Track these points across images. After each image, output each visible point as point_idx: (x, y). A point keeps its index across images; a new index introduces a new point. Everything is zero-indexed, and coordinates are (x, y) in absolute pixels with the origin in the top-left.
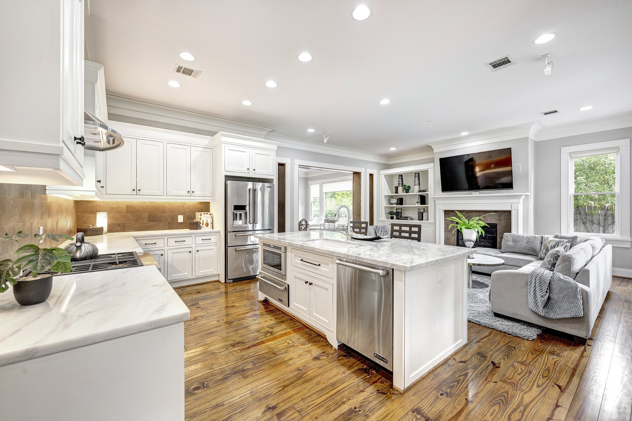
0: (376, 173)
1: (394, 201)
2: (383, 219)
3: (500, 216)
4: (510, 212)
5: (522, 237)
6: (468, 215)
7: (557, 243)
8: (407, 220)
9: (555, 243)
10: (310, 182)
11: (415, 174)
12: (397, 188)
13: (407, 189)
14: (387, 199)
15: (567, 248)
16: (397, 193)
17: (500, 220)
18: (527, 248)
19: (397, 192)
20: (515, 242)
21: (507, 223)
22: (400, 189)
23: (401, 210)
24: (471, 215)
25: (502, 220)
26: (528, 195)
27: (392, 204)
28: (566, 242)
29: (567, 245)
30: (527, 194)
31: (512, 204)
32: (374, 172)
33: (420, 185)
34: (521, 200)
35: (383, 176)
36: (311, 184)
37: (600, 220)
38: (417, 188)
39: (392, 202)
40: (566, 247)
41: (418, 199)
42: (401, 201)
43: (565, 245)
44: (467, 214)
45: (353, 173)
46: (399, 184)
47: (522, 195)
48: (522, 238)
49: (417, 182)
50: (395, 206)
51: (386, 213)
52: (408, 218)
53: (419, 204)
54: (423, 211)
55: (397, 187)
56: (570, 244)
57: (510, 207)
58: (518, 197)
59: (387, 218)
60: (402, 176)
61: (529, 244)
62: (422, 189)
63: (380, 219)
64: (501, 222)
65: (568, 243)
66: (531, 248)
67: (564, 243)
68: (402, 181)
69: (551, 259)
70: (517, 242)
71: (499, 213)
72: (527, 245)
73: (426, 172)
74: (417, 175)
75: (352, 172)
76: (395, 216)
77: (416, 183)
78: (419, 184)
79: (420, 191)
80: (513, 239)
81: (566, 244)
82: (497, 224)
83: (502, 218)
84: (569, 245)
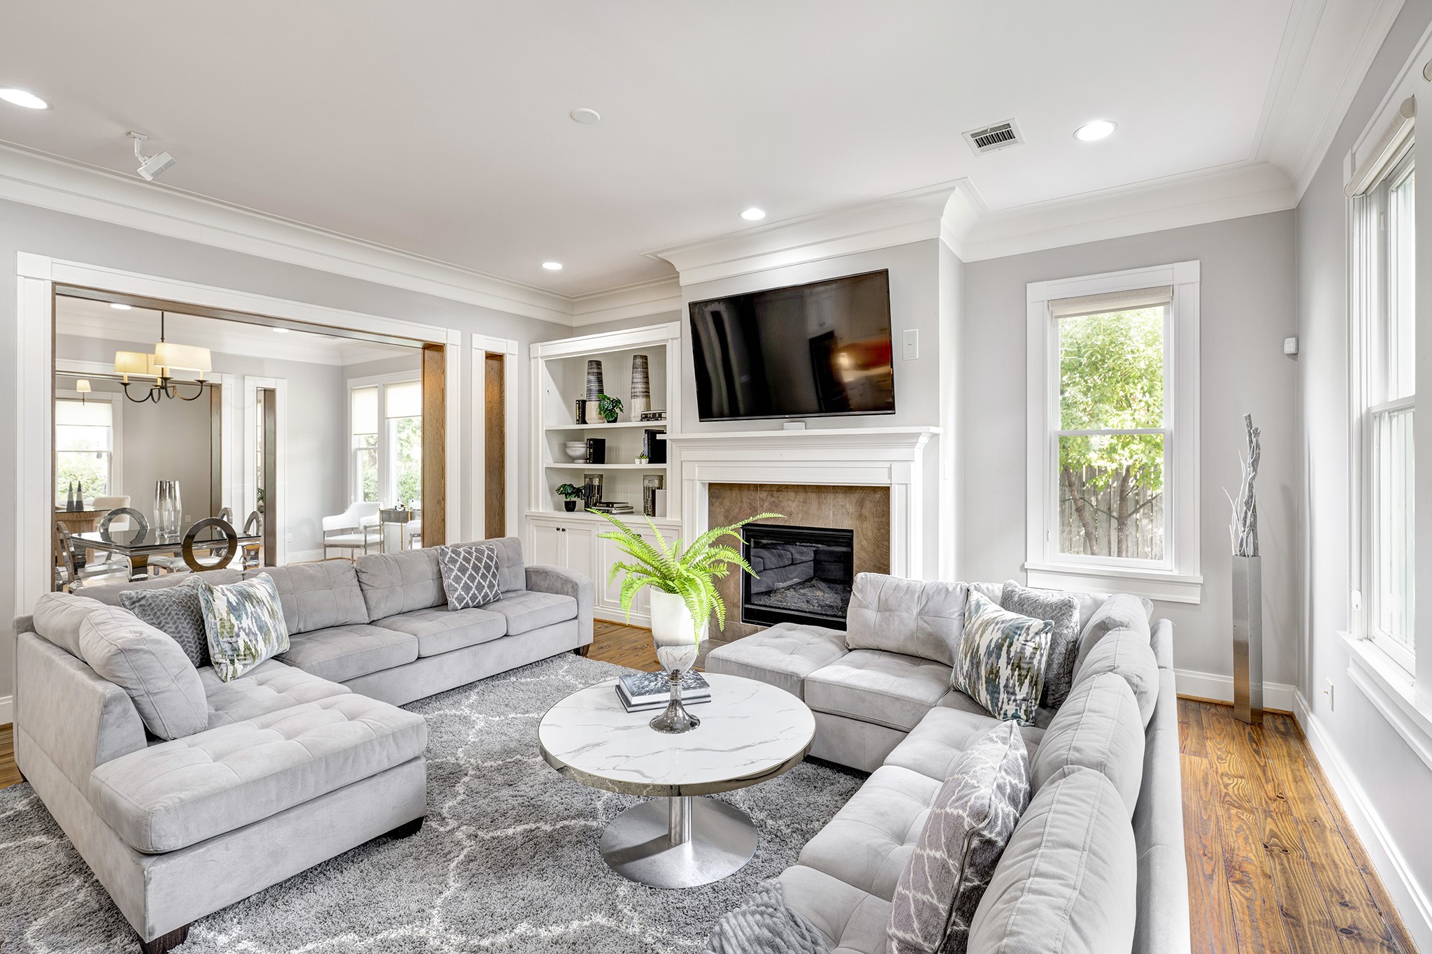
0: (516, 352)
1: (579, 449)
2: (541, 511)
3: (861, 504)
4: (886, 490)
5: (909, 590)
6: (773, 499)
7: (1006, 638)
8: (611, 513)
9: (999, 634)
10: (350, 382)
11: (635, 357)
12: (582, 405)
13: (611, 411)
14: (556, 442)
15: (1042, 655)
16: (584, 422)
17: (861, 517)
18: (921, 636)
19: (582, 419)
20: (886, 610)
21: (879, 530)
22: (592, 408)
23: (601, 481)
24: (781, 502)
25: (866, 517)
26: (939, 434)
27: (572, 459)
28: (1037, 634)
29: (1040, 644)
30: (933, 430)
31: (894, 464)
32: (508, 347)
33: (648, 396)
34: (918, 452)
35: (541, 363)
36: (352, 389)
37: (1112, 501)
38: (638, 406)
39: (572, 453)
40: (1038, 652)
41: (642, 446)
42: (597, 451)
43: (1033, 645)
44: (772, 496)
45: (424, 348)
46: (589, 390)
47: (919, 434)
48: (908, 596)
49: (640, 387)
50: (581, 465)
51: (551, 490)
52: (613, 507)
53: (645, 461)
54: (656, 483)
55: (584, 402)
56: (1049, 635)
57: (887, 477)
58: (909, 439)
59: (557, 508)
60: (599, 364)
61: (926, 618)
62: (655, 409)
63: (533, 510)
64: (865, 525)
65: (1043, 636)
66: (931, 634)
67: (1031, 635)
68: (600, 381)
69: (951, 862)
70: (890, 610)
71: (855, 496)
72: (921, 623)
73: (661, 350)
74: (639, 361)
75: (420, 345)
76: (580, 503)
77: (638, 390)
78: (647, 394)
79: (645, 417)
80: (879, 597)
81: (1037, 638)
82: (852, 531)
83: (866, 512)
84: (1046, 644)
